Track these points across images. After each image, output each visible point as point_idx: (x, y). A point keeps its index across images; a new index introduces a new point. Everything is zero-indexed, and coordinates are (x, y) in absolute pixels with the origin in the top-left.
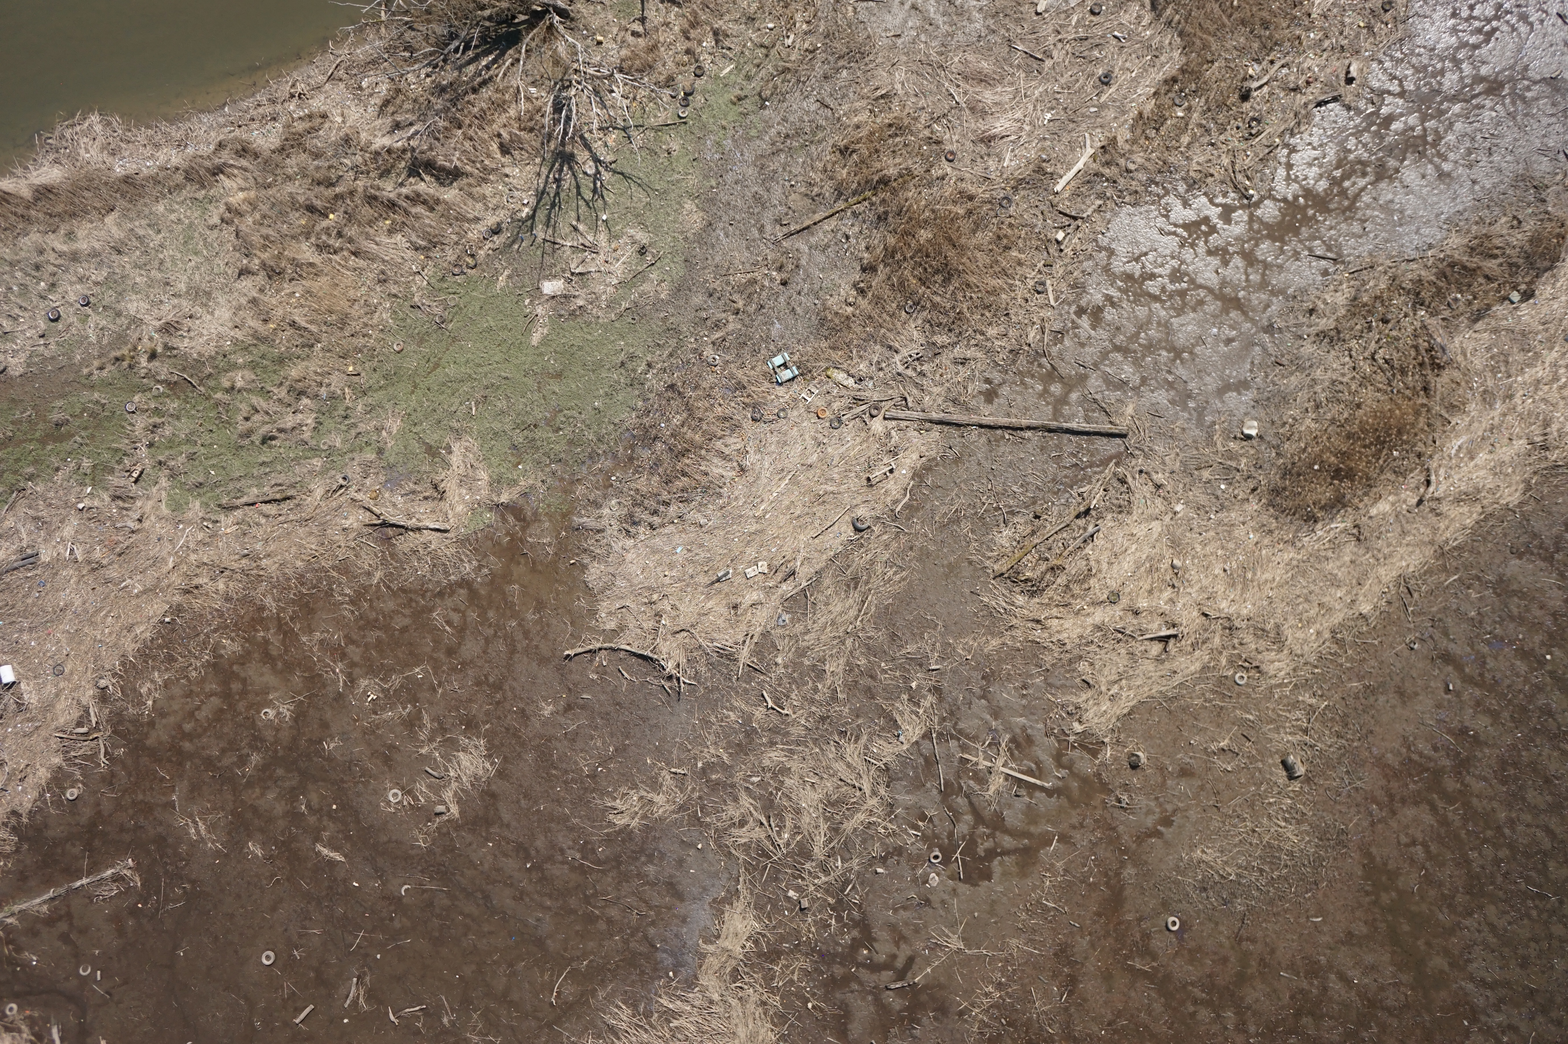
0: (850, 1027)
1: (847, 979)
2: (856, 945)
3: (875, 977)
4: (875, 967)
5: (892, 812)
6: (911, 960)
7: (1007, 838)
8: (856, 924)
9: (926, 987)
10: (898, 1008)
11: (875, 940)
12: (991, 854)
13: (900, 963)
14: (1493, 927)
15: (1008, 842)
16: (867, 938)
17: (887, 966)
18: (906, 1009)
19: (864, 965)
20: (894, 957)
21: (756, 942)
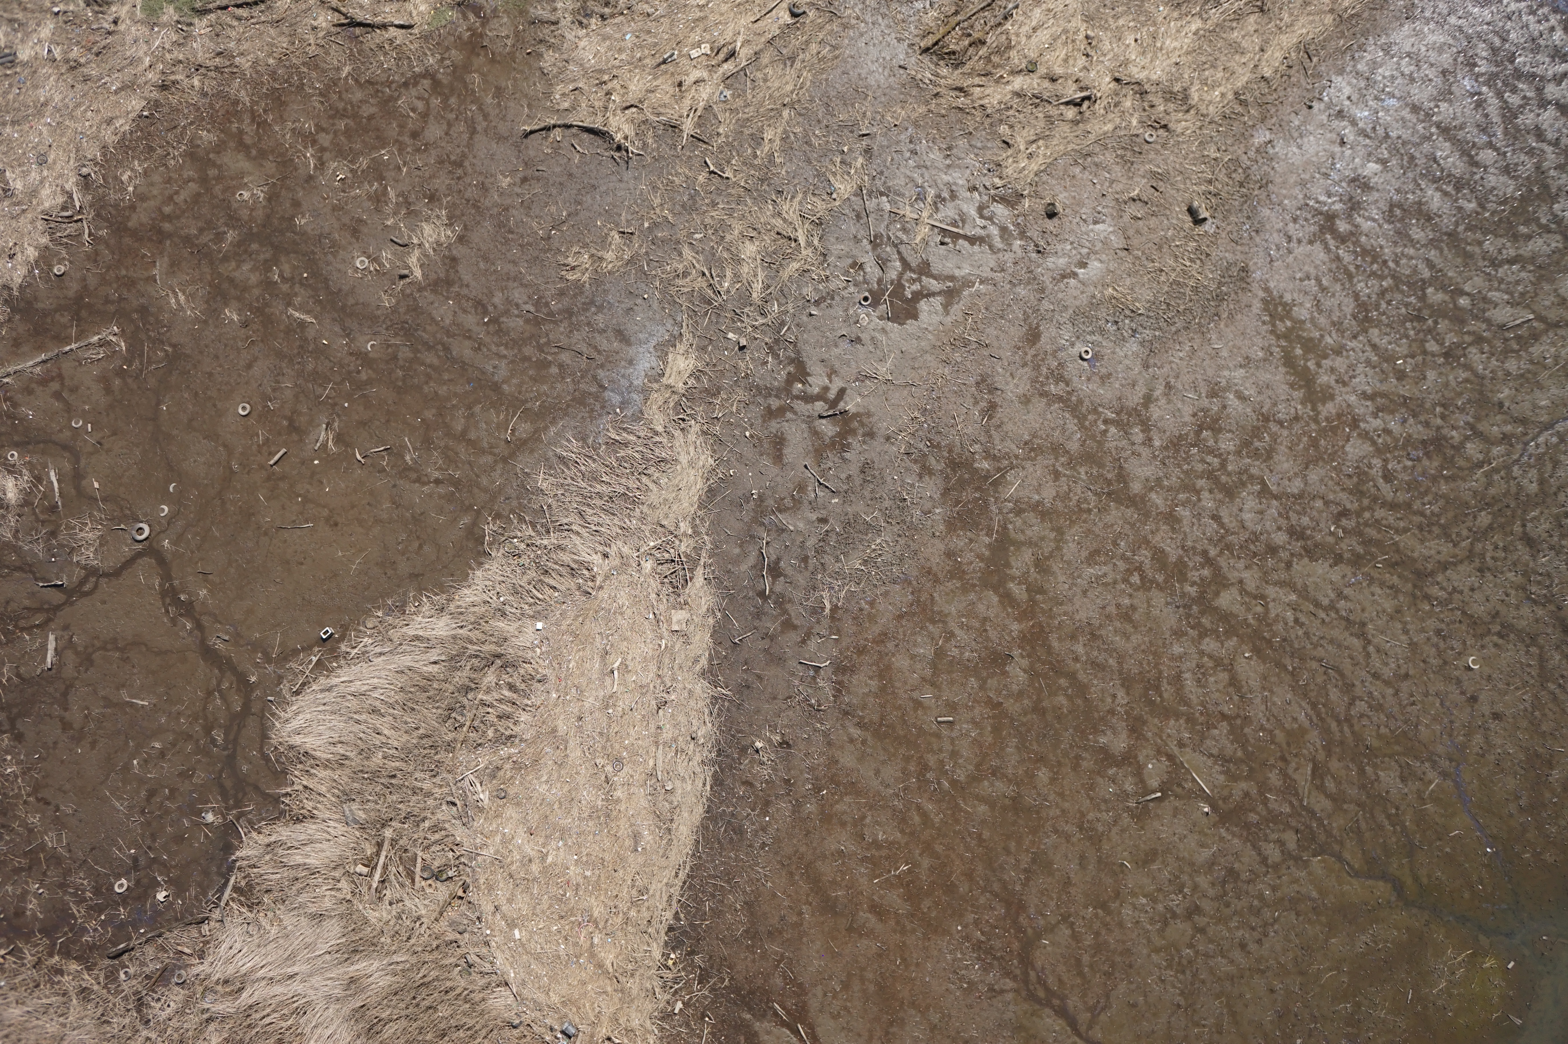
0: (785, 451)
1: (781, 411)
2: (791, 380)
3: (809, 406)
4: (808, 399)
5: (825, 261)
6: (842, 392)
7: (934, 282)
8: (792, 361)
9: (856, 415)
10: (830, 434)
11: (809, 375)
12: (918, 296)
13: (832, 395)
14: (1374, 347)
15: (934, 285)
16: (801, 373)
17: (820, 397)
18: (838, 434)
19: (797, 397)
20: (826, 389)
21: (698, 379)
